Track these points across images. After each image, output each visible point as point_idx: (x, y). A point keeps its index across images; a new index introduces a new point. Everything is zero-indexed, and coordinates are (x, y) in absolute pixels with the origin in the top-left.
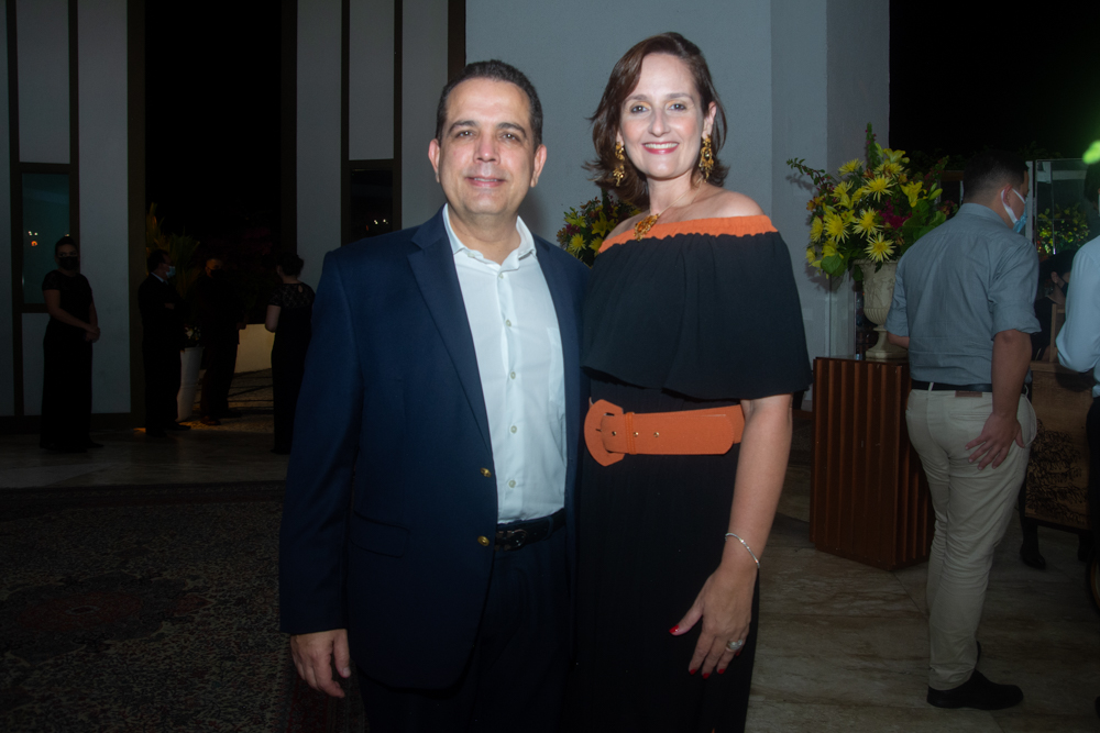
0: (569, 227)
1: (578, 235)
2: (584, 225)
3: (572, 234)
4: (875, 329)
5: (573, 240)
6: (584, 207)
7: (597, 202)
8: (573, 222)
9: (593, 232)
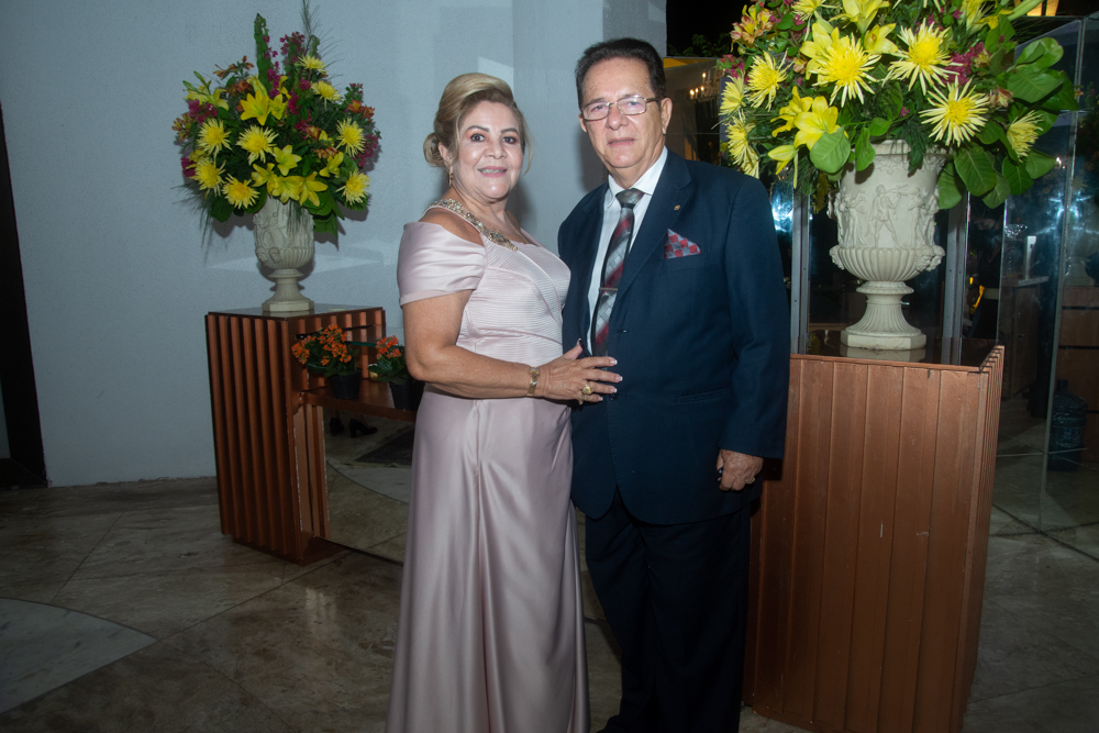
0: (194, 106)
1: (213, 123)
2: (224, 105)
3: (201, 120)
4: (859, 290)
5: (204, 132)
6: (223, 74)
7: (245, 64)
8: (202, 99)
9: (244, 117)
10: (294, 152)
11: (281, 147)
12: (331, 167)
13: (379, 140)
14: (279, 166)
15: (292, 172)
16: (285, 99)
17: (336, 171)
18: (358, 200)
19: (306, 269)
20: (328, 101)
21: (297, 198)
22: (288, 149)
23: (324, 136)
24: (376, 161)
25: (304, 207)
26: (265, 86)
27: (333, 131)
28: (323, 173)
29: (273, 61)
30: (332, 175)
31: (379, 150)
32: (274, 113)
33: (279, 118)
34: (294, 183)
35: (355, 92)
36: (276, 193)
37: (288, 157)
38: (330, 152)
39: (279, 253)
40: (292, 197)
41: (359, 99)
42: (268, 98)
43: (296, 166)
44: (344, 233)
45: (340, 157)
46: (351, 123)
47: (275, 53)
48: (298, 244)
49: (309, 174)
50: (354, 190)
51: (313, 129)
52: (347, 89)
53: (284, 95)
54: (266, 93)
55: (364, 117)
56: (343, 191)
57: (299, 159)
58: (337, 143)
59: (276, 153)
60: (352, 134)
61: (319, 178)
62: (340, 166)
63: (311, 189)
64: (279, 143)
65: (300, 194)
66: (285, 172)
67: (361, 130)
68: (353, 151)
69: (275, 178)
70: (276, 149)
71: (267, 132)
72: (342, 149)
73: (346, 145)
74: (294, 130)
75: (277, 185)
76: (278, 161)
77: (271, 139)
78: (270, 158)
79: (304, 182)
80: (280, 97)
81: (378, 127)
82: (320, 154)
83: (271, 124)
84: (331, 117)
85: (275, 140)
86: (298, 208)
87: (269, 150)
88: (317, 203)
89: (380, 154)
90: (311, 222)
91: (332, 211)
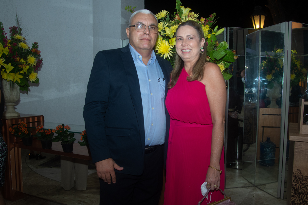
10: (12, 65)
11: (7, 64)
12: (24, 70)
13: (42, 61)
14: (6, 70)
15: (11, 72)
16: (9, 49)
17: (26, 71)
18: (34, 81)
19: (17, 102)
20: (24, 49)
21: (13, 80)
22: (10, 64)
23: (22, 60)
24: (41, 68)
25: (15, 83)
26: (2, 44)
27: (25, 59)
28: (22, 72)
29: (5, 36)
30: (25, 73)
31: (42, 64)
32: (5, 53)
33: (7, 54)
34: (11, 75)
35: (35, 45)
36: (5, 79)
37: (10, 67)
38: (24, 66)
39: (7, 97)
40: (11, 80)
41: (37, 47)
42: (3, 48)
43: (12, 70)
44: (30, 91)
45: (28, 67)
46: (32, 56)
47: (6, 34)
48: (14, 95)
49: (17, 72)
50: (32, 77)
51: (18, 59)
52: (33, 44)
53: (8, 47)
54: (2, 46)
55: (37, 54)
56: (28, 78)
57: (13, 68)
58: (27, 62)
59: (5, 66)
60: (32, 60)
61: (21, 74)
62: (27, 70)
63: (18, 77)
64: (7, 62)
65: (14, 79)
66: (8, 72)
67: (35, 58)
68: (32, 65)
69: (5, 74)
70: (5, 64)
71: (2, 59)
72: (29, 64)
73: (30, 63)
74: (12, 58)
75: (5, 76)
76: (6, 68)
77: (3, 61)
78: (3, 67)
79: (15, 75)
80: (7, 48)
81: (42, 57)
82: (20, 66)
83: (3, 56)
84: (25, 54)
85: (4, 62)
86: (13, 83)
87: (2, 65)
88: (20, 82)
89: (43, 65)
90: (19, 88)
91: (25, 84)
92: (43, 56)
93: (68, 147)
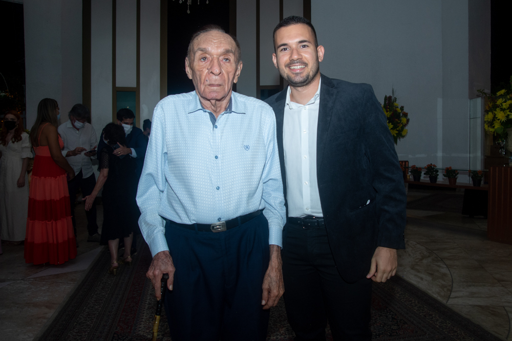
20: (398, 112)
22: (390, 124)
24: (409, 124)
27: (400, 120)
28: (398, 129)
30: (400, 129)
37: (391, 126)
38: (399, 124)
41: (404, 110)
45: (401, 125)
46: (404, 117)
50: (403, 133)
51: (395, 119)
52: (401, 108)
55: (406, 115)
56: (401, 132)
58: (401, 122)
60: (404, 120)
61: (397, 130)
62: (401, 127)
63: (394, 132)
68: (404, 123)
74: (392, 120)
82: (397, 125)
88: (395, 135)
91: (399, 137)
92: (409, 117)
93: (434, 178)
